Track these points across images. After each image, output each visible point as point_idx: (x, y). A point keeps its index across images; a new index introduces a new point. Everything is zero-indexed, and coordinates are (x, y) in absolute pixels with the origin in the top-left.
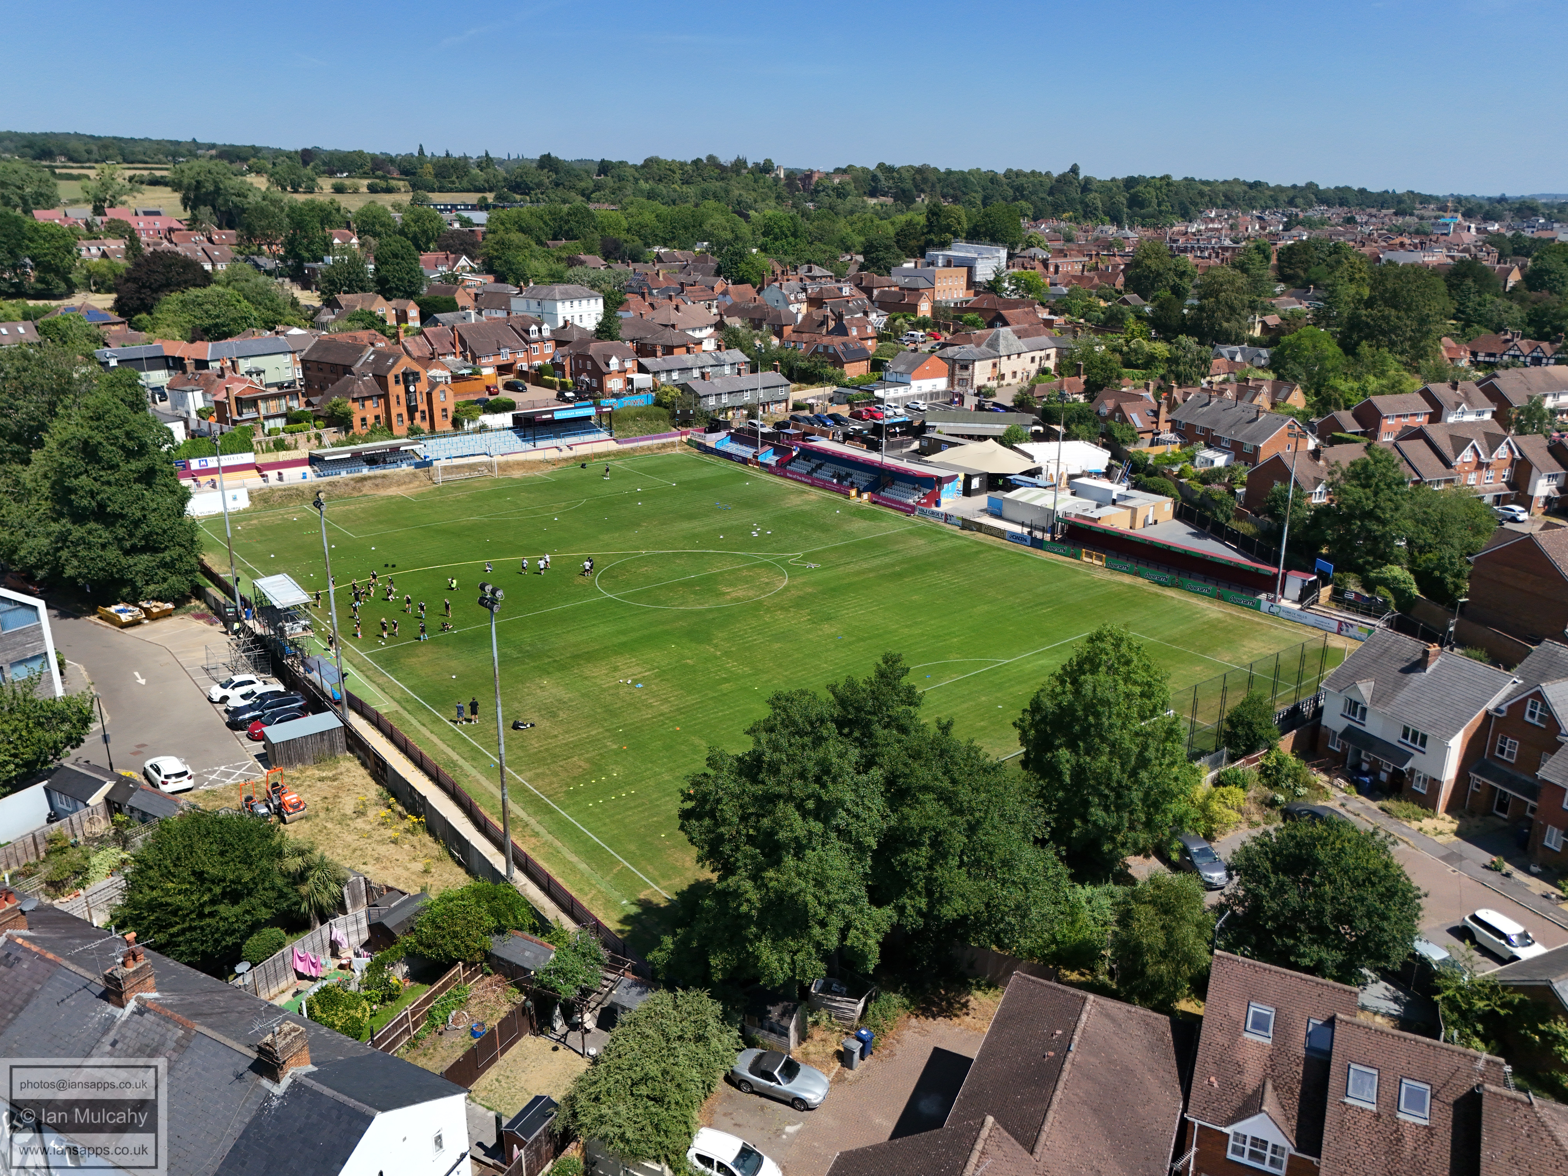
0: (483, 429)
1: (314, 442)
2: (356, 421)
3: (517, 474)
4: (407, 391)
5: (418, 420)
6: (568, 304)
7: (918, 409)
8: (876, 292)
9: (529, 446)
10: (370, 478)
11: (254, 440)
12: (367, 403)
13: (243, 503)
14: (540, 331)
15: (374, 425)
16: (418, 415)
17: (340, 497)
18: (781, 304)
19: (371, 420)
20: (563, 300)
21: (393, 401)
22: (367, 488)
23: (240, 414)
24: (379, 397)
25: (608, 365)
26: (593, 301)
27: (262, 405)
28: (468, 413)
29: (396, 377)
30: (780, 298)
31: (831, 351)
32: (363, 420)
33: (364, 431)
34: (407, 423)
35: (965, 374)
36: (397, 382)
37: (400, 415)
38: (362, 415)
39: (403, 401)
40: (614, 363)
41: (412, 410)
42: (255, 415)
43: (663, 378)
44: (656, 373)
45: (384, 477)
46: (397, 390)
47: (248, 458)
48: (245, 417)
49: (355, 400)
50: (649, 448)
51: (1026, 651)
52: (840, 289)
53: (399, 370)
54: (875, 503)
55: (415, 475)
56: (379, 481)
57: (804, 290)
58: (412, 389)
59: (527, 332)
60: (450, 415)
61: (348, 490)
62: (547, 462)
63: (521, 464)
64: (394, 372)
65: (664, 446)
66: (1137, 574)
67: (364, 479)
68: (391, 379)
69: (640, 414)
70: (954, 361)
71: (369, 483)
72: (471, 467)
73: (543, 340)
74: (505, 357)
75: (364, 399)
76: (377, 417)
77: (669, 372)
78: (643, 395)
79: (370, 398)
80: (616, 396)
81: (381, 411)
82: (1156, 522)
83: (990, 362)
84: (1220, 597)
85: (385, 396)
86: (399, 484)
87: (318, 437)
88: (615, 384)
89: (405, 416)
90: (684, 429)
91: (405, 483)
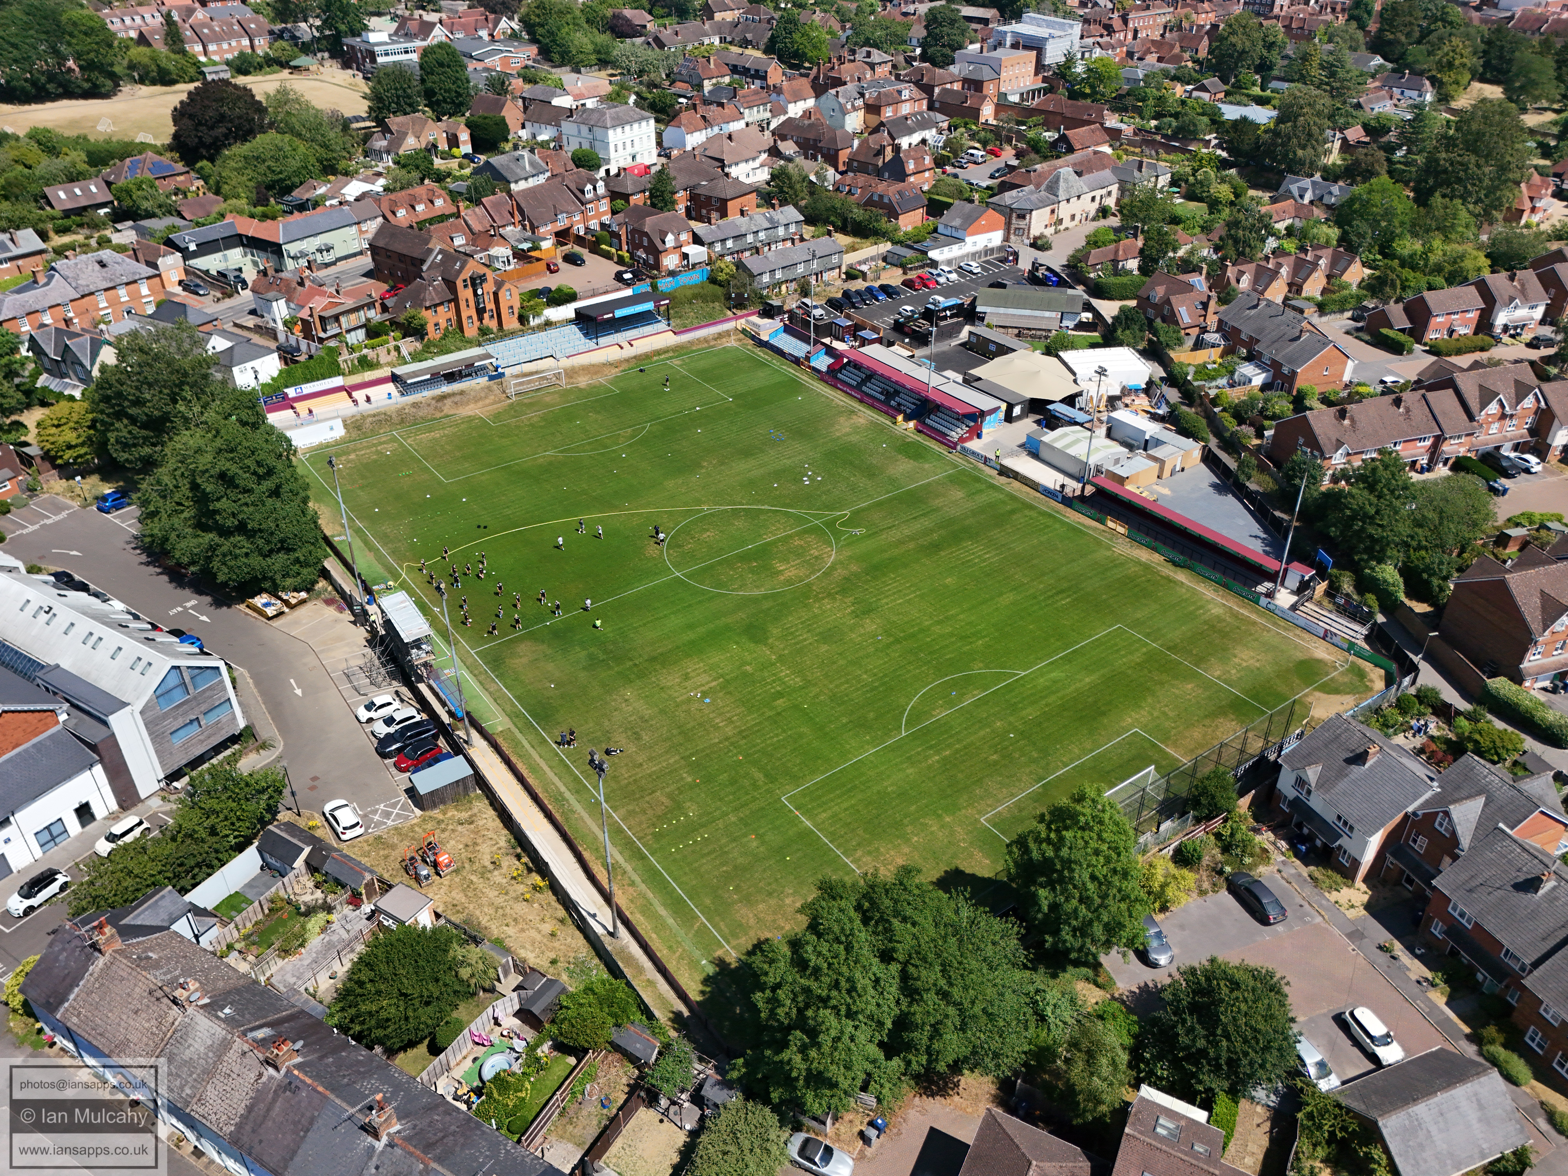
0: (548, 324)
1: (394, 354)
2: (430, 328)
3: (583, 382)
4: (475, 294)
5: (486, 320)
6: (619, 130)
7: (971, 272)
8: (937, 90)
9: (591, 344)
10: (449, 394)
11: (340, 359)
12: (439, 309)
13: (339, 432)
14: (595, 189)
15: (446, 330)
16: (486, 316)
17: (424, 419)
18: (837, 114)
19: (443, 324)
20: (614, 127)
21: (462, 304)
22: (448, 407)
23: (325, 330)
24: (449, 301)
25: (664, 242)
26: (644, 123)
27: (343, 319)
28: (532, 308)
29: (465, 281)
30: (837, 107)
31: (886, 200)
32: (436, 324)
33: (438, 335)
34: (477, 323)
35: (1022, 224)
36: (466, 286)
37: (470, 317)
38: (435, 321)
39: (472, 303)
40: (670, 239)
41: (480, 312)
42: (338, 331)
43: (718, 247)
44: (711, 244)
45: (462, 393)
46: (465, 294)
47: (337, 381)
48: (329, 334)
49: (427, 308)
50: (706, 340)
51: (1041, 659)
52: (900, 92)
53: (466, 274)
54: (919, 431)
55: (489, 388)
56: (457, 398)
57: (862, 95)
58: (480, 292)
59: (583, 192)
60: (516, 311)
61: (431, 410)
62: (610, 364)
63: (586, 369)
64: (462, 276)
65: (720, 336)
66: (1154, 549)
67: (444, 396)
68: (459, 284)
69: (696, 296)
70: (1012, 210)
71: (448, 402)
72: (538, 374)
73: (598, 198)
74: (562, 223)
75: (436, 306)
76: (451, 321)
77: (723, 241)
78: (698, 270)
79: (442, 304)
80: (672, 274)
81: (452, 315)
82: (1183, 470)
83: (1048, 209)
84: (1225, 586)
85: (455, 300)
86: (477, 400)
87: (397, 349)
88: (670, 261)
89: (475, 317)
90: (739, 313)
91: (481, 399)
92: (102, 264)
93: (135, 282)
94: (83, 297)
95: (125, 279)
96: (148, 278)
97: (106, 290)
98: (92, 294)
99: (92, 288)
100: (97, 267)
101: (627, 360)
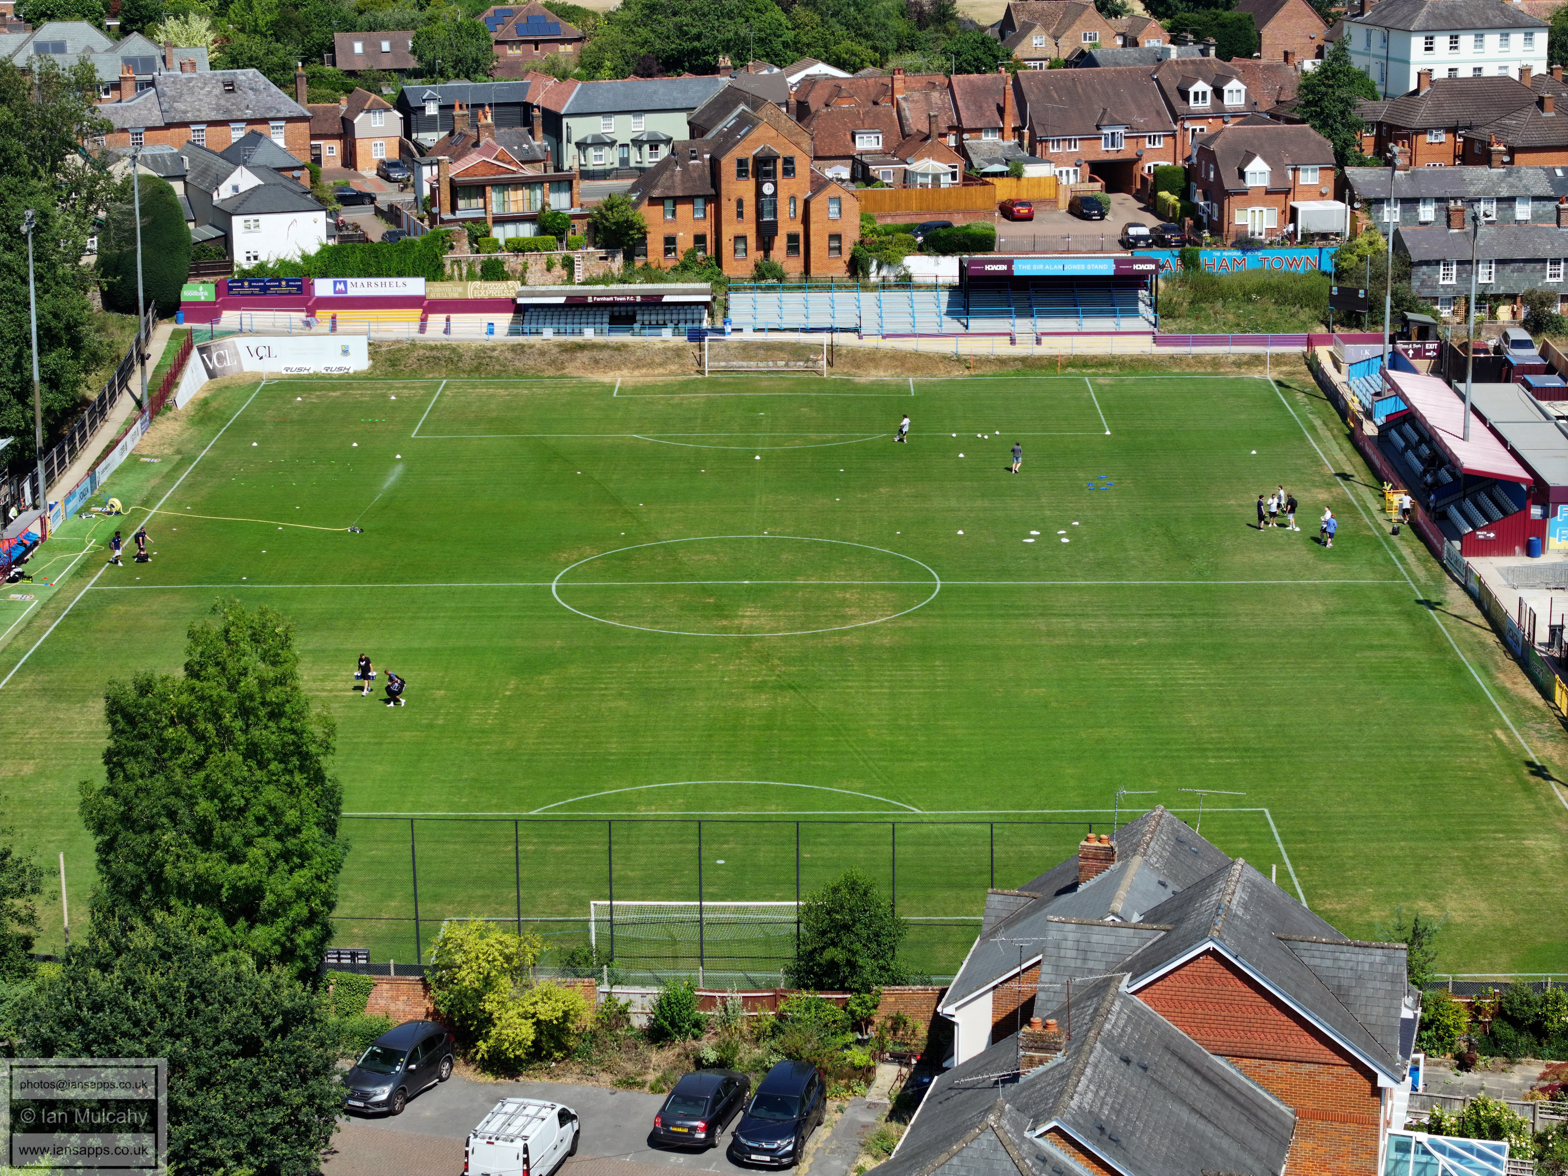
0: (906, 282)
1: (559, 271)
2: (655, 244)
3: (874, 375)
4: (759, 193)
5: (778, 252)
9: (953, 325)
10: (593, 346)
11: (448, 258)
12: (680, 208)
13: (354, 361)
14: (1218, 93)
15: (690, 254)
16: (780, 242)
17: (519, 374)
19: (685, 242)
21: (729, 210)
22: (573, 365)
23: (454, 208)
24: (708, 199)
25: (1242, 175)
27: (493, 196)
29: (741, 163)
32: (670, 242)
33: (670, 263)
34: (754, 253)
36: (742, 172)
37: (740, 238)
38: (669, 231)
39: (750, 210)
40: (1260, 172)
41: (767, 234)
43: (1388, 215)
44: (1375, 204)
45: (621, 348)
46: (738, 190)
47: (415, 286)
49: (654, 201)
50: (1216, 362)
53: (748, 149)
55: (678, 352)
56: (605, 354)
58: (768, 189)
59: (1185, 96)
60: (844, 249)
61: (540, 363)
62: (959, 360)
63: (899, 359)
64: (737, 152)
65: (1256, 360)
67: (581, 347)
68: (729, 167)
69: (1263, 290)
71: (583, 357)
72: (797, 351)
75: (677, 200)
76: (700, 239)
78: (1311, 248)
79: (688, 199)
80: (1246, 243)
81: (706, 228)
85: (714, 198)
86: (638, 364)
87: (569, 264)
88: (1249, 218)
89: (752, 241)
90: (1339, 330)
91: (651, 365)
92: (230, 87)
93: (264, 121)
94: (168, 126)
95: (249, 114)
96: (289, 120)
97: (211, 123)
98: (185, 124)
99: (190, 117)
100: (219, 90)
101: (1002, 361)
